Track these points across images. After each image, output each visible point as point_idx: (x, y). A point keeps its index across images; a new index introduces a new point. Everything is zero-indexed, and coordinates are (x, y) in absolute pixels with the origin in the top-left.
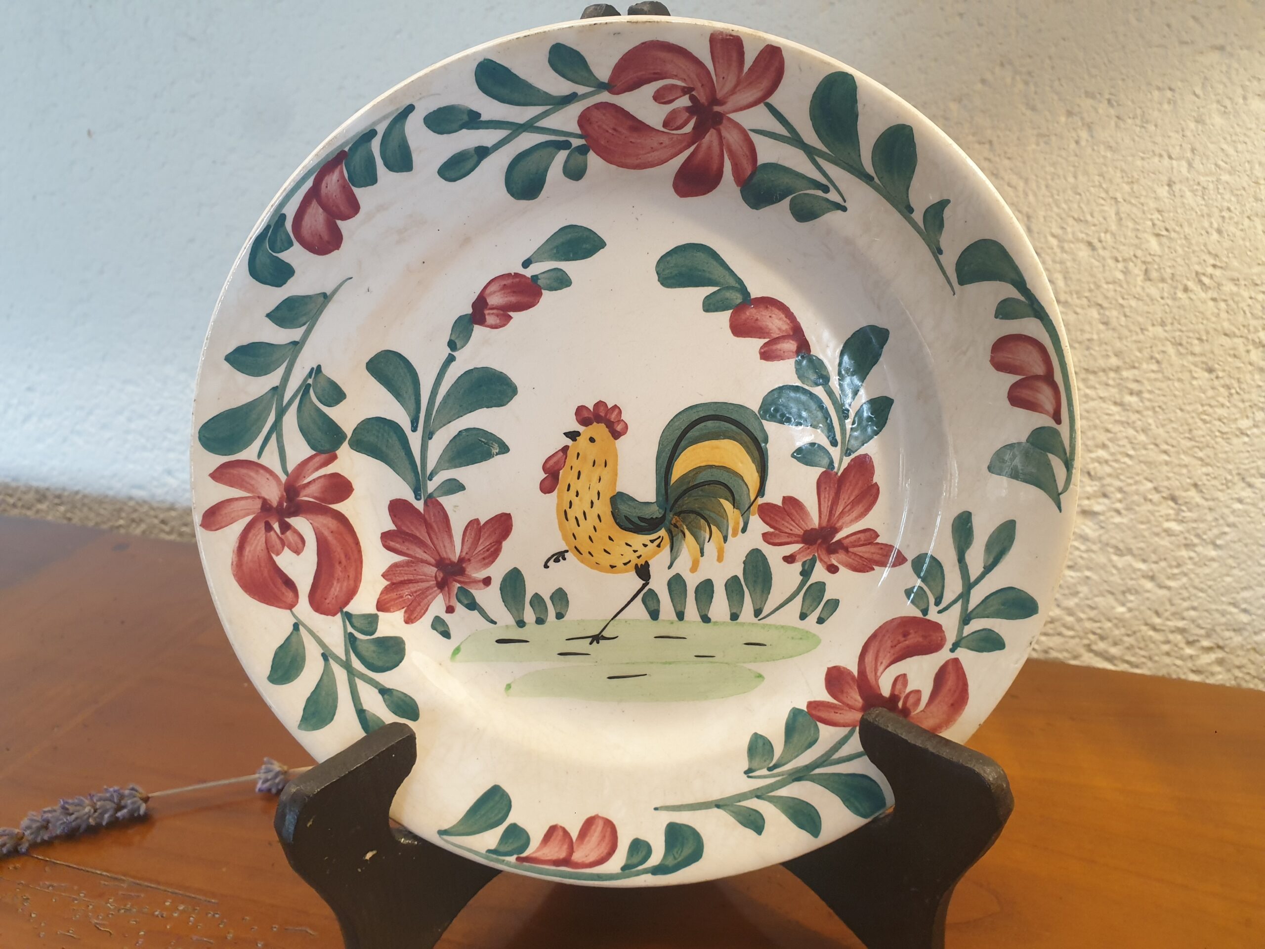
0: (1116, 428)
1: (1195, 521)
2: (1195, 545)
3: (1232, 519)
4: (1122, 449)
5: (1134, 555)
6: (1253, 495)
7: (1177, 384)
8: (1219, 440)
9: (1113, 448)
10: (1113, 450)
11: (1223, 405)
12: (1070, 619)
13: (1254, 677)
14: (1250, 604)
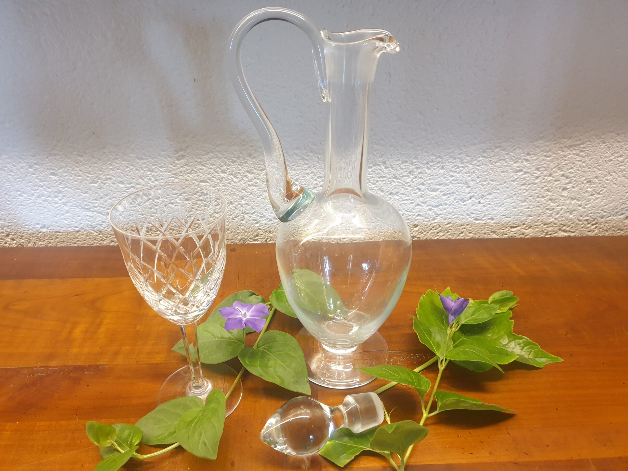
0: (576, 162)
1: (595, 187)
2: (594, 194)
3: (605, 185)
4: (578, 168)
5: (577, 200)
6: (612, 178)
7: (596, 148)
8: (605, 163)
9: (575, 168)
10: (574, 169)
11: (607, 153)
12: (556, 221)
13: (605, 230)
14: (607, 209)
